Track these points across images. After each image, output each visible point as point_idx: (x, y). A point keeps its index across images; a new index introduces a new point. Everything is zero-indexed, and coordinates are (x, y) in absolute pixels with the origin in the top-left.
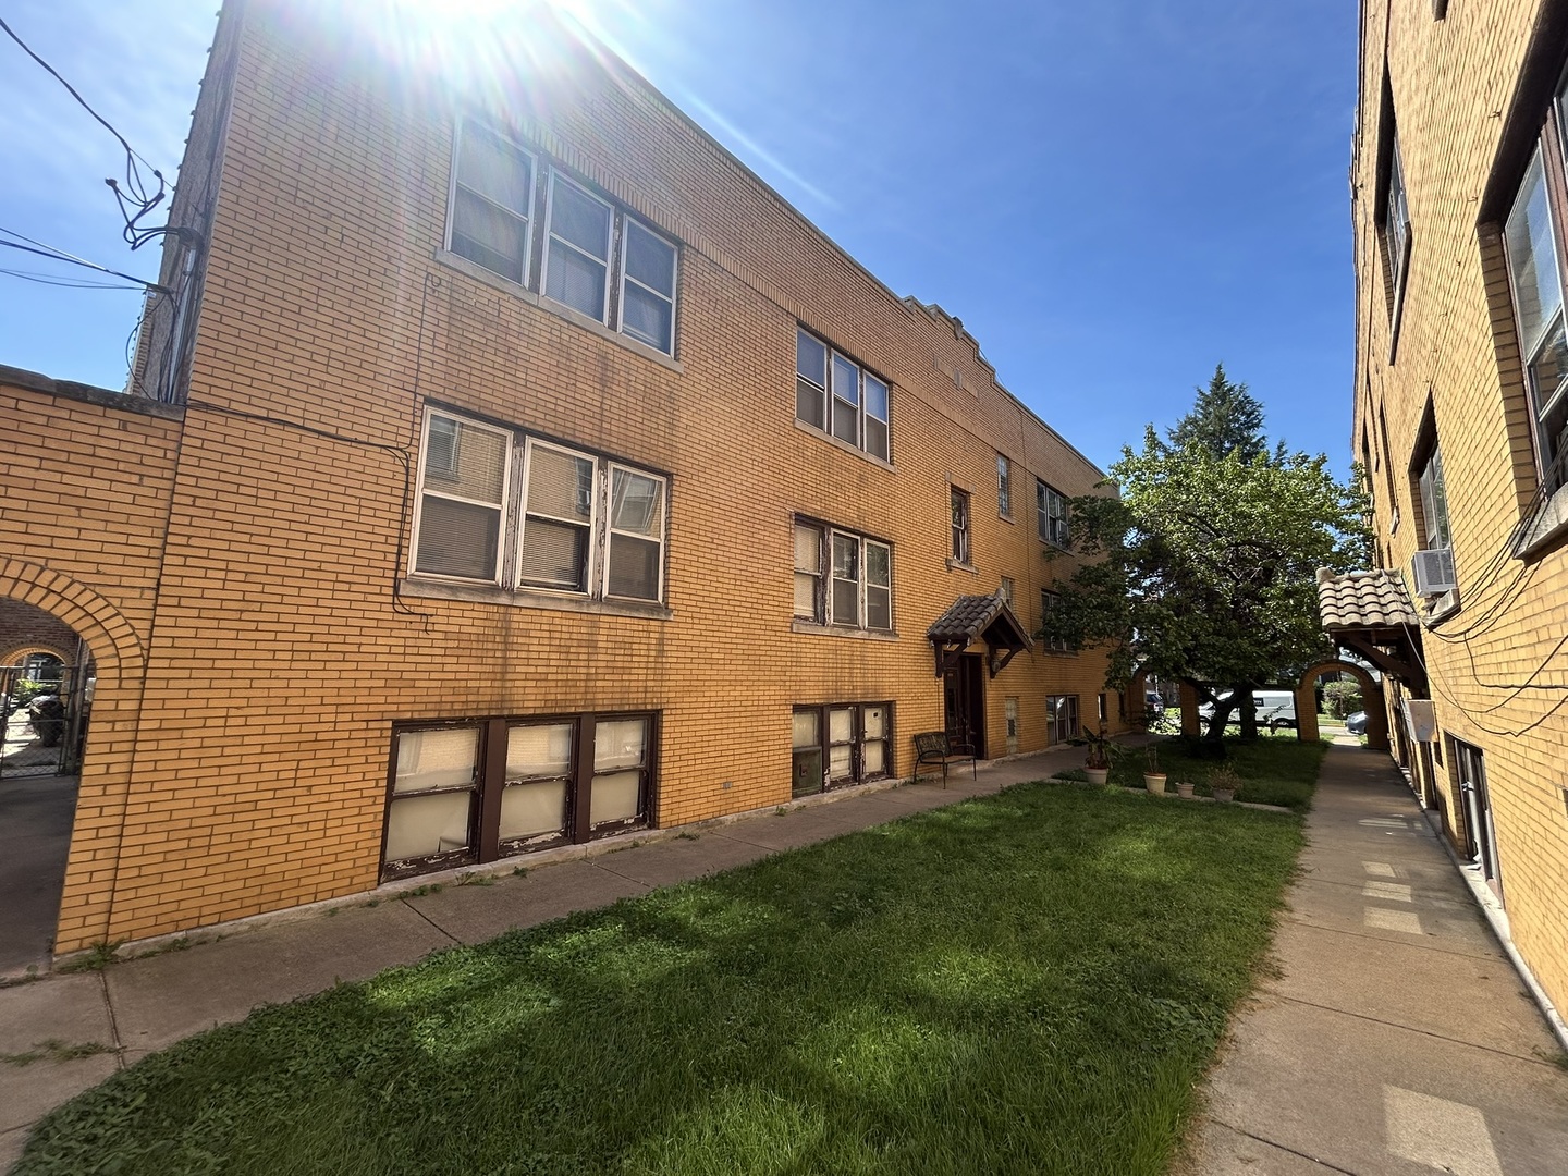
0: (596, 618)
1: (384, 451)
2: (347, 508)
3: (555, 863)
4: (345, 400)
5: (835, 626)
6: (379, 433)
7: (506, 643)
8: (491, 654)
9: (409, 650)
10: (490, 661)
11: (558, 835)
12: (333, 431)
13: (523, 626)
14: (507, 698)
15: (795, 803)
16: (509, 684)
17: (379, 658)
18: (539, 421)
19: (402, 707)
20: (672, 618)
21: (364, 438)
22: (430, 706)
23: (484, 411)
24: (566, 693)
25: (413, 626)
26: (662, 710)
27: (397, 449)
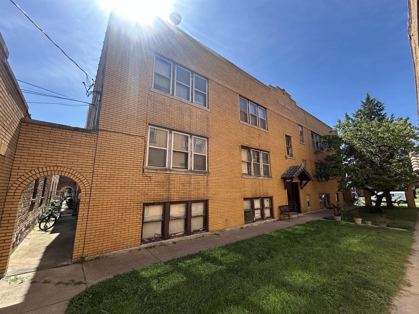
0: (191, 176)
1: (140, 137)
2: (132, 151)
3: (183, 241)
4: (131, 126)
5: (254, 176)
6: (138, 133)
7: (169, 183)
8: (165, 186)
9: (146, 186)
10: (165, 188)
11: (183, 233)
12: (128, 133)
13: (173, 179)
14: (170, 197)
15: (246, 225)
16: (170, 194)
17: (140, 188)
18: (175, 127)
19: (145, 200)
20: (210, 175)
21: (135, 135)
22: (151, 200)
23: (162, 126)
24: (184, 196)
25: (148, 179)
26: (208, 200)
27: (143, 136)
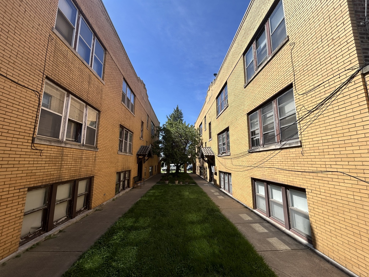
0: (83, 151)
1: (33, 92)
2: (19, 110)
3: (69, 226)
4: (22, 70)
5: (124, 152)
6: (31, 85)
7: (62, 159)
8: (58, 162)
9: (35, 162)
10: (57, 165)
11: (66, 217)
12: (16, 81)
13: (67, 153)
14: (61, 176)
16: (61, 172)
17: (26, 166)
18: (75, 91)
19: (31, 183)
20: (98, 151)
21: (26, 86)
22: (39, 181)
23: (62, 85)
24: (75, 173)
25: (37, 154)
26: (94, 176)
27: (37, 92)
